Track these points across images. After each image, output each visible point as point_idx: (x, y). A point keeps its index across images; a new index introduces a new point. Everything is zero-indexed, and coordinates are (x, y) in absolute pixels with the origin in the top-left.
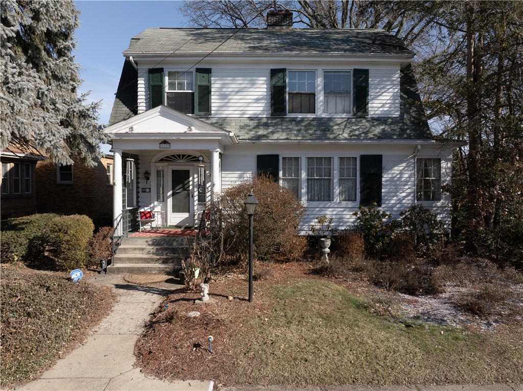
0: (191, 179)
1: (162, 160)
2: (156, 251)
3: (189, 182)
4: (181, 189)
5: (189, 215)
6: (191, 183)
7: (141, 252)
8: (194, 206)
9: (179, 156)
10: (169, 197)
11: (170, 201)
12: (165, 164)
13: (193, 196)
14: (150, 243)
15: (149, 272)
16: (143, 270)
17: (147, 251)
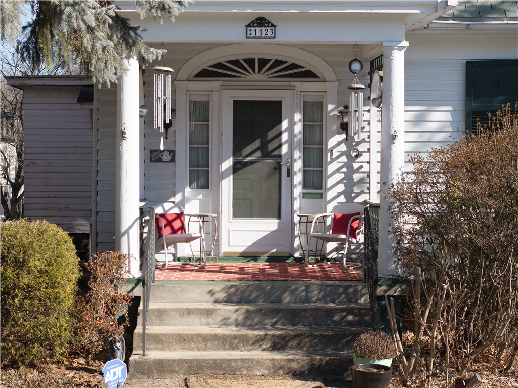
0: (285, 124)
1: (204, 74)
2: (246, 318)
3: (280, 134)
4: (258, 154)
5: (279, 224)
6: (285, 137)
7: (204, 320)
8: (292, 200)
9: (251, 62)
10: (224, 175)
11: (227, 186)
12: (214, 84)
13: (290, 173)
14: (221, 296)
15: (245, 372)
16: (229, 366)
17: (219, 319)
